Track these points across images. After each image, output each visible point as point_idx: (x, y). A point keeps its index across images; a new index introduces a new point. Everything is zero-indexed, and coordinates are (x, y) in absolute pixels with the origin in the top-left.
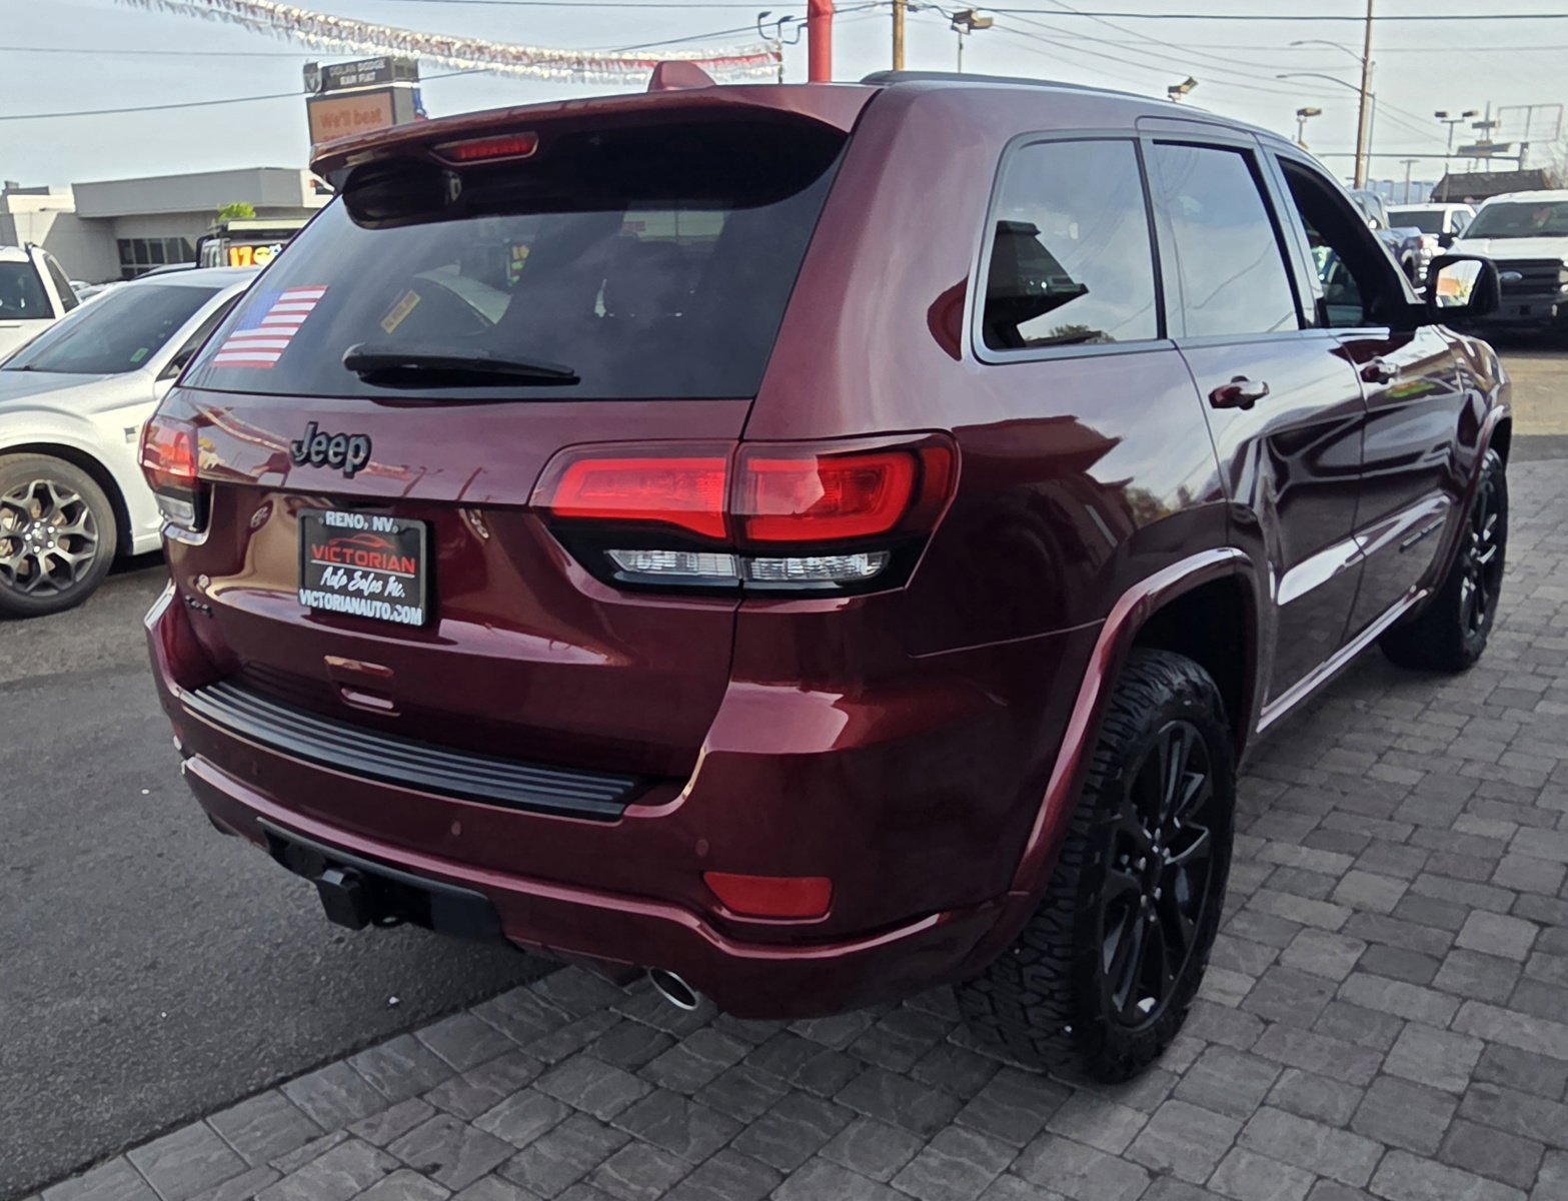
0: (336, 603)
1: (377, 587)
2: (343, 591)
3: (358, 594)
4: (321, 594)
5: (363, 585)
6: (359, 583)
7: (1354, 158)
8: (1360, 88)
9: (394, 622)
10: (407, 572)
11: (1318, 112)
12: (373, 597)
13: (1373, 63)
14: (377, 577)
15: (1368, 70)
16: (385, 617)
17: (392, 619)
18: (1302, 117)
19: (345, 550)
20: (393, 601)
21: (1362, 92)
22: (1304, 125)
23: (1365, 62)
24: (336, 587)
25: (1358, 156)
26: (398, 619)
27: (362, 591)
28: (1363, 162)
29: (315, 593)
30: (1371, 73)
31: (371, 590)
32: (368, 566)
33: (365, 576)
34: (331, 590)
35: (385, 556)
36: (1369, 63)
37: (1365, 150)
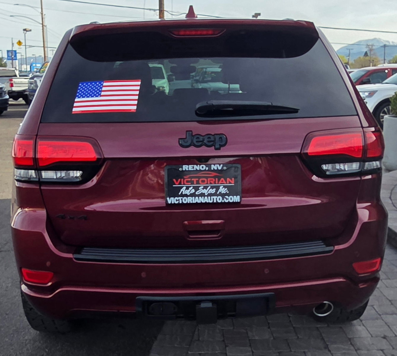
0: (189, 200)
1: (213, 191)
2: (193, 195)
3: (203, 195)
4: (180, 198)
5: (205, 191)
6: (201, 190)
7: (43, 48)
8: (41, 23)
9: (225, 203)
10: (230, 183)
11: (30, 30)
12: (210, 195)
13: (45, 15)
14: (212, 188)
15: (43, 17)
16: (219, 201)
17: (223, 201)
18: (25, 32)
19: (193, 179)
20: (223, 195)
21: (42, 24)
22: (26, 35)
23: (42, 14)
24: (188, 194)
25: (44, 47)
26: (227, 201)
27: (204, 194)
28: (46, 49)
29: (176, 198)
30: (45, 18)
31: (209, 192)
32: (207, 184)
33: (205, 188)
34: (186, 196)
35: (217, 179)
36: (43, 14)
37: (46, 46)
